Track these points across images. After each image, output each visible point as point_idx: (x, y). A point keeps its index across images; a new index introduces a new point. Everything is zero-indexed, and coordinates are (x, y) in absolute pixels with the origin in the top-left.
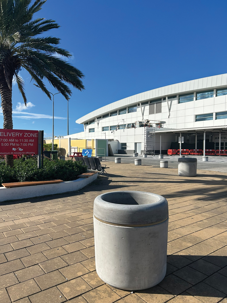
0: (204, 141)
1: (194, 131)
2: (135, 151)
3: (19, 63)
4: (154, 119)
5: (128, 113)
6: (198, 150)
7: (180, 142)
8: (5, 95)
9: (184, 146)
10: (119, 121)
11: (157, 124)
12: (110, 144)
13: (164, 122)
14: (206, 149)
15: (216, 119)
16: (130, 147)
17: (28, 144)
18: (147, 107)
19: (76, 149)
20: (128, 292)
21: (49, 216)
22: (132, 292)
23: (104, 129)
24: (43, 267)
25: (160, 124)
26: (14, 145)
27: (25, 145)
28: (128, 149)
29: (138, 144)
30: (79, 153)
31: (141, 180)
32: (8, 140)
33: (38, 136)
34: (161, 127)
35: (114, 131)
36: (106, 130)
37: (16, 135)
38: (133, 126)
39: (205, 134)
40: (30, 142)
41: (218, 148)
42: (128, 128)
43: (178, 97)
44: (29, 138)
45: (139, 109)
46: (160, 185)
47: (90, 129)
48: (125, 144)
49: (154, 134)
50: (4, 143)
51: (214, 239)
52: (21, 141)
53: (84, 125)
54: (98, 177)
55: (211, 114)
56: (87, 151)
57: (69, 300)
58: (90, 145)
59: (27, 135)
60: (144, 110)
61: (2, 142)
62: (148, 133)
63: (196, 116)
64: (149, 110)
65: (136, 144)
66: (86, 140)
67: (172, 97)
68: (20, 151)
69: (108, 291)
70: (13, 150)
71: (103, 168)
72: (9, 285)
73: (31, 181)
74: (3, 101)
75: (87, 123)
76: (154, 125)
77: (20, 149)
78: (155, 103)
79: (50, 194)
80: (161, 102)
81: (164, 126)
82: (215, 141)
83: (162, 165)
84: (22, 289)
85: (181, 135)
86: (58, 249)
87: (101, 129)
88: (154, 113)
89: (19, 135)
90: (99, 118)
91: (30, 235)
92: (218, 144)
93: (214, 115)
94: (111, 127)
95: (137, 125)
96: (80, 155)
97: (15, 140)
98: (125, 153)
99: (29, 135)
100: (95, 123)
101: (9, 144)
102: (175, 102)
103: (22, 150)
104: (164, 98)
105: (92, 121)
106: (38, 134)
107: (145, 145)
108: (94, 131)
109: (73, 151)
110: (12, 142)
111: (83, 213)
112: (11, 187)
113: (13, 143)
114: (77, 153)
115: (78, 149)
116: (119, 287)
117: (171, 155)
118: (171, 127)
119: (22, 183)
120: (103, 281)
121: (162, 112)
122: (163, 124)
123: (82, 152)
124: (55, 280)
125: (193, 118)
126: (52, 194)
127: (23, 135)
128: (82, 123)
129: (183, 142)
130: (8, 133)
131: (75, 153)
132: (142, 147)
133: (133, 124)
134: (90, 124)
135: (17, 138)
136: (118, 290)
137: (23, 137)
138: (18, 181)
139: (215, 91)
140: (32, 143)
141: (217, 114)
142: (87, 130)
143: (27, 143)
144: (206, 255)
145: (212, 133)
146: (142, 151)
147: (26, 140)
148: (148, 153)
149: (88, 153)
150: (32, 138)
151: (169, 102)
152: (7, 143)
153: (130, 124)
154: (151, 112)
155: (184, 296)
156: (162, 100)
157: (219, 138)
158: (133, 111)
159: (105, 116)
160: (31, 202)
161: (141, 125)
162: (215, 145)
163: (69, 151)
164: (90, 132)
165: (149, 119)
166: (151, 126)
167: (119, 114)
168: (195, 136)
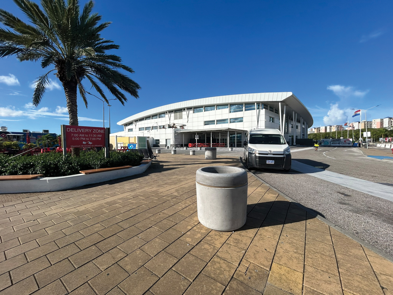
0: (211, 138)
1: (205, 131)
2: (166, 145)
3: (83, 72)
4: (178, 122)
5: (159, 118)
6: (207, 144)
7: (196, 139)
8: (70, 97)
9: (199, 141)
10: (153, 124)
11: (181, 126)
12: (148, 140)
13: (185, 125)
14: (212, 143)
15: (217, 124)
16: (162, 142)
17: (96, 139)
18: (173, 115)
19: (122, 144)
20: (230, 232)
21: (133, 193)
22: (233, 232)
23: (140, 129)
24: (157, 228)
25: (182, 127)
26: (84, 139)
27: (94, 139)
28: (161, 143)
29: (168, 140)
30: (125, 147)
31: (184, 163)
32: (79, 135)
33: (105, 132)
34: (183, 128)
35: (149, 131)
36: (142, 130)
37: (86, 131)
38: (164, 127)
39: (211, 133)
40: (98, 137)
41: (218, 142)
42: (160, 128)
43: (193, 108)
44: (97, 134)
45: (167, 116)
46: (199, 166)
47: (129, 129)
48: (158, 140)
49: (179, 133)
50: (75, 137)
51: (254, 194)
52: (91, 136)
53: (124, 126)
54: (152, 163)
55: (214, 121)
56: (132, 145)
57: (196, 245)
58: (132, 141)
59: (95, 131)
60: (170, 117)
61: (73, 136)
62: (175, 133)
63: (205, 122)
64: (174, 117)
65: (166, 140)
66: (129, 137)
67: (189, 109)
68: (89, 145)
69: (217, 234)
70: (83, 143)
71: (155, 157)
72: (139, 246)
73: (106, 167)
74: (68, 103)
75: (126, 125)
76: (178, 127)
77: (90, 143)
78: (178, 112)
79: (122, 177)
80: (182, 112)
81: (185, 128)
82: (217, 138)
83: (191, 153)
84: (154, 246)
85: (196, 134)
86: (160, 214)
87: (138, 129)
88: (177, 119)
89: (89, 131)
90: (136, 121)
91: (128, 208)
92: (218, 140)
93: (216, 121)
94: (146, 128)
95: (167, 127)
96: (126, 148)
97: (85, 135)
98: (158, 146)
99: (97, 131)
100: (133, 125)
101: (80, 139)
102: (191, 112)
103: (92, 143)
104: (184, 109)
105: (131, 123)
106: (105, 131)
107: (174, 140)
108: (132, 131)
109: (119, 145)
110: (82, 137)
111: (159, 188)
112: (90, 174)
113: (84, 137)
114: (123, 147)
115: (124, 144)
116: (224, 230)
117: (191, 147)
118: (189, 129)
119: (97, 170)
120: (210, 229)
121: (183, 118)
122: (184, 127)
123: (127, 146)
124: (174, 235)
125: (203, 123)
126: (124, 177)
127: (92, 131)
128: (122, 125)
129: (198, 139)
130: (79, 130)
131: (122, 147)
132: (172, 142)
133: (163, 126)
134: (129, 125)
135: (87, 133)
136: (224, 232)
137: (92, 133)
138: (93, 168)
139: (216, 107)
140: (100, 137)
141: (217, 121)
142: (127, 130)
143: (96, 137)
144: (257, 203)
145: (216, 133)
146: (171, 145)
147: (95, 136)
148: (176, 146)
149: (133, 147)
150: (100, 134)
151: (188, 112)
152: (77, 137)
153: (162, 126)
154: (176, 118)
155: (263, 228)
156: (183, 110)
157: (219, 136)
158: (162, 117)
159: (141, 119)
160: (110, 184)
161: (170, 127)
162: (217, 140)
163: (116, 146)
164: (129, 131)
165: (175, 123)
166: (176, 128)
167: (152, 119)
168: (205, 135)
